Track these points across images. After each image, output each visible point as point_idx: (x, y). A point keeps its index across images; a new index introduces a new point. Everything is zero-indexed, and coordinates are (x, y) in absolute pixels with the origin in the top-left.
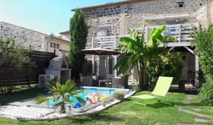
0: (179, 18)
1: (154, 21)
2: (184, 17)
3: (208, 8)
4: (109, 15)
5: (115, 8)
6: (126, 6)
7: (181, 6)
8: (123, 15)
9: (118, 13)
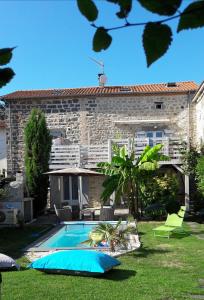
0: (157, 124)
1: (126, 125)
2: (164, 123)
3: (191, 113)
4: (62, 111)
5: (69, 102)
6: (86, 101)
7: (159, 107)
8: (83, 114)
9: (75, 110)
